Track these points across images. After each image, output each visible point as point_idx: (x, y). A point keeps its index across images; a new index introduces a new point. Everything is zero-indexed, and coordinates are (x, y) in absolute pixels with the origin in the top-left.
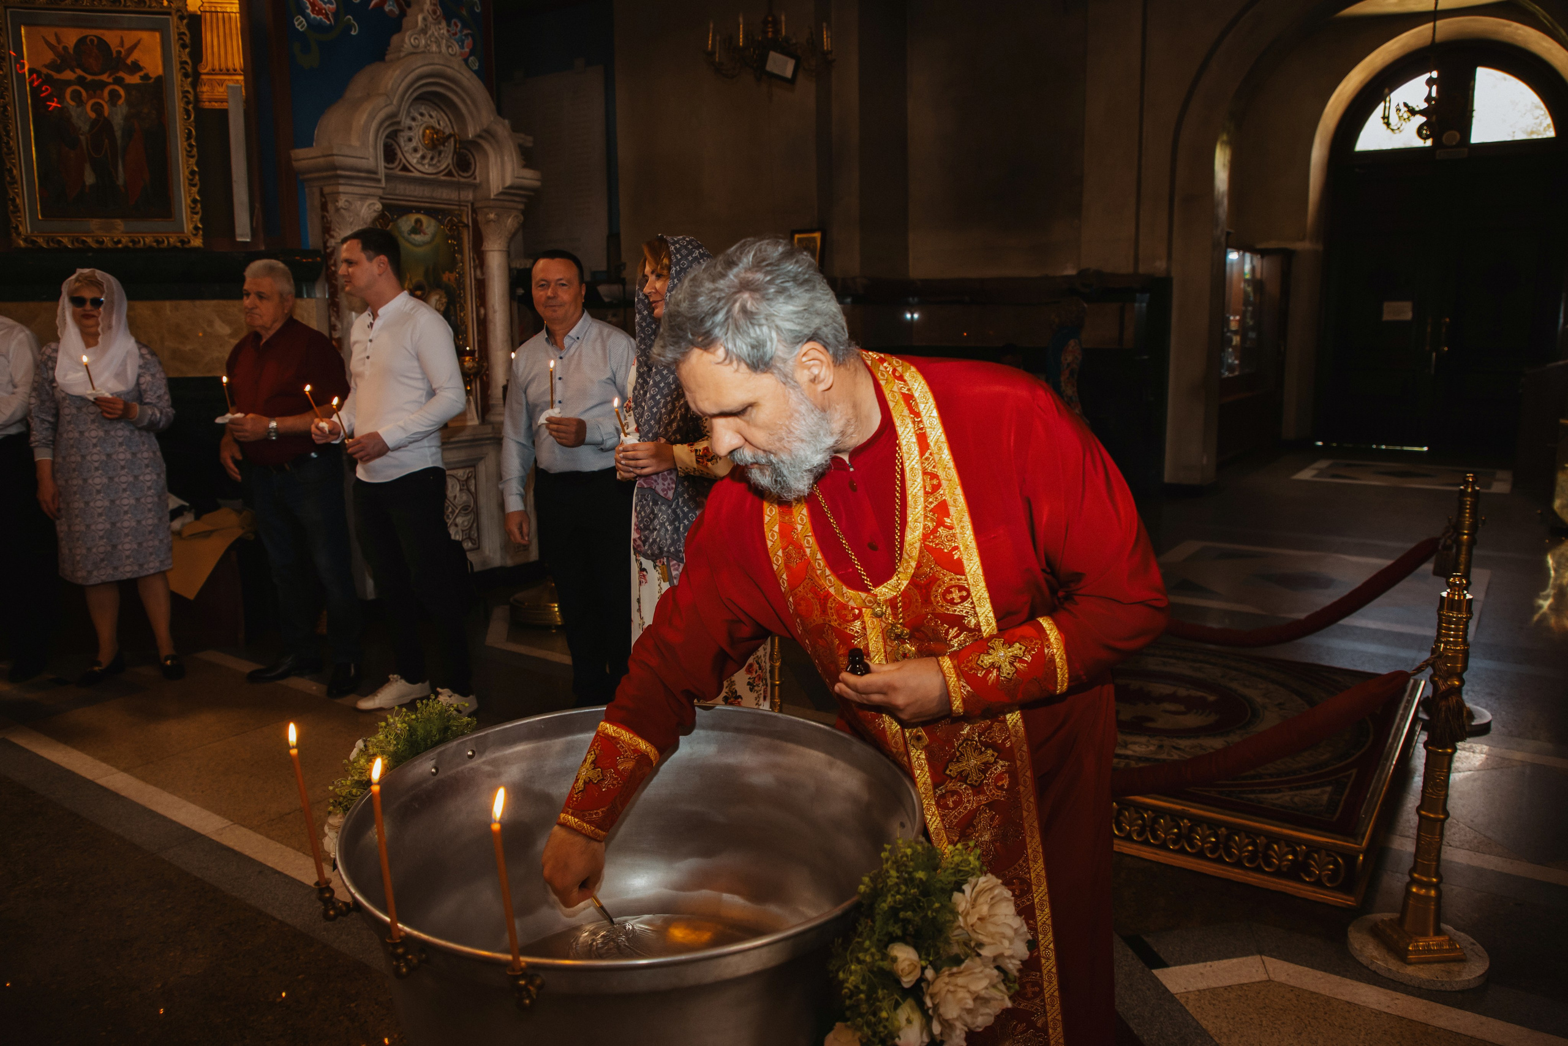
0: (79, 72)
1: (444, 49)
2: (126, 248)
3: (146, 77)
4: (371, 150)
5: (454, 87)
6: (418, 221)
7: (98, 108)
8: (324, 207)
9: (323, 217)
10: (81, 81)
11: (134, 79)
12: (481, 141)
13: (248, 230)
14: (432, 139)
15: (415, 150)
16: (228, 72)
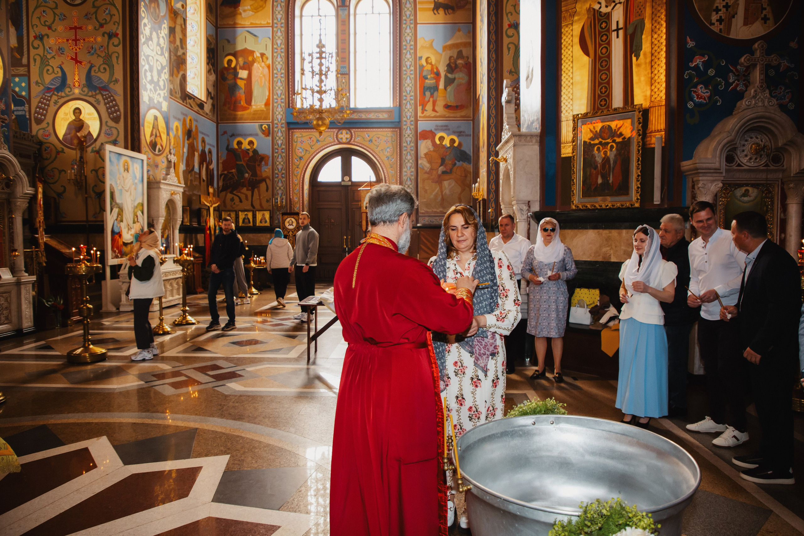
0: (600, 140)
1: (766, 103)
2: (610, 208)
3: (624, 138)
4: (717, 159)
5: (771, 122)
7: (605, 153)
8: (693, 187)
9: (693, 191)
10: (600, 143)
11: (619, 140)
12: (787, 147)
13: (659, 199)
14: (756, 149)
15: (746, 156)
16: (658, 131)
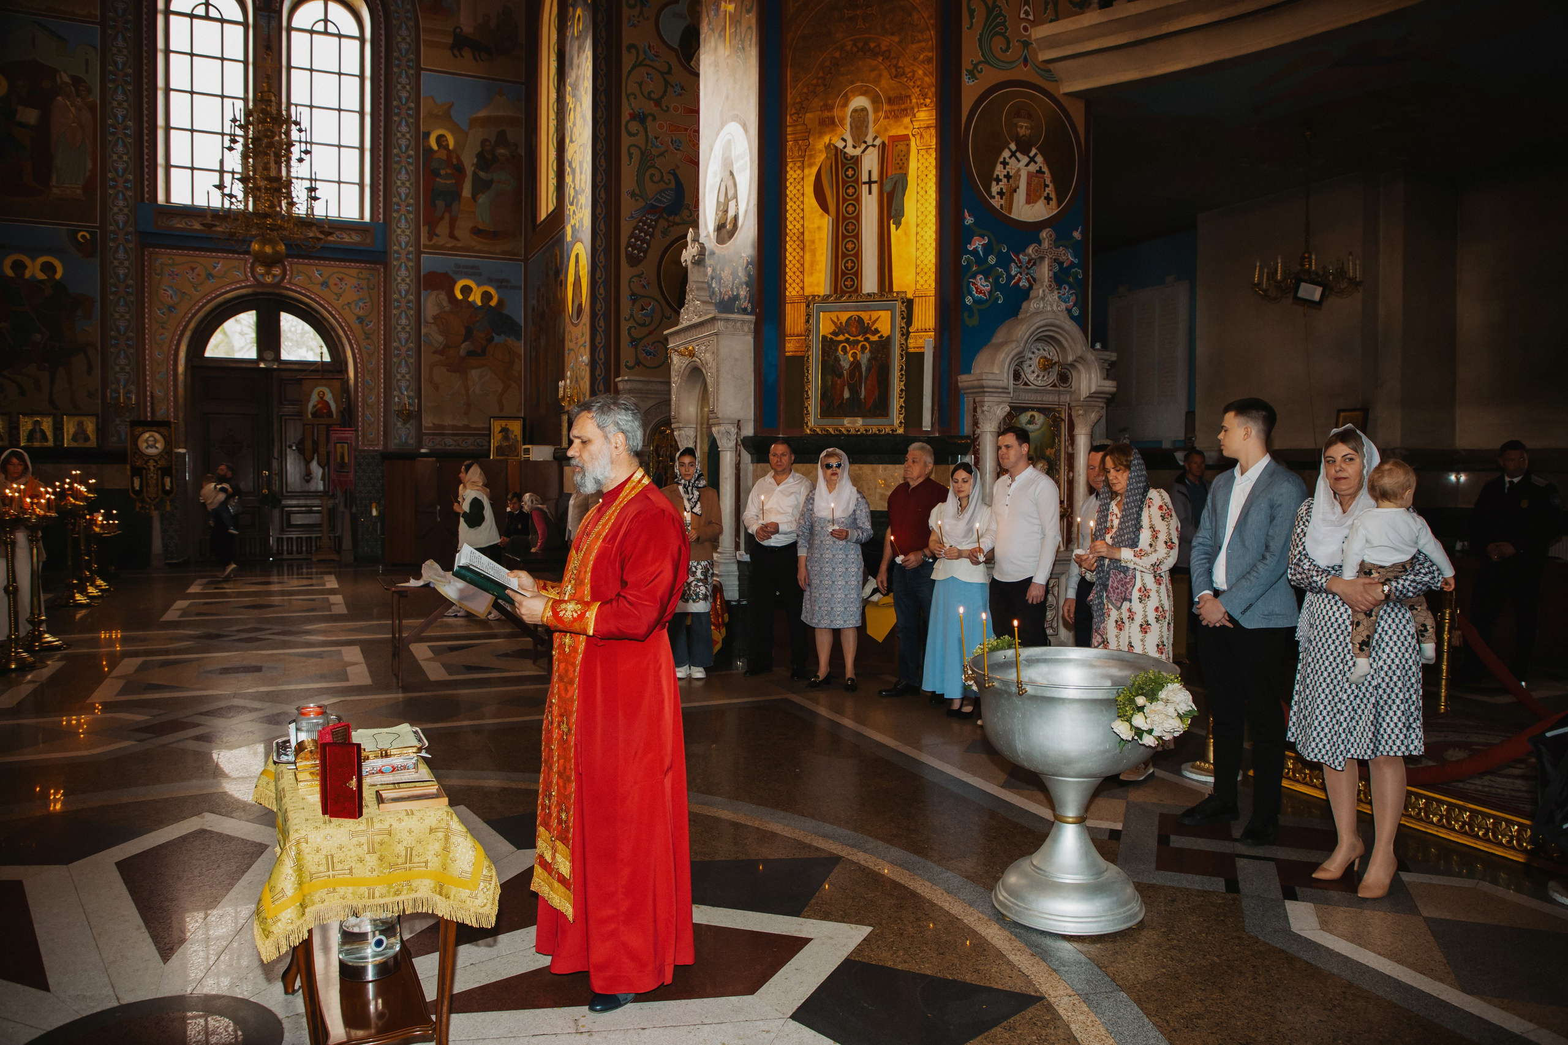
0: (847, 335)
1: (1055, 308)
2: (862, 434)
3: (881, 337)
4: (1005, 375)
5: (1060, 331)
6: (1032, 416)
8: (975, 410)
9: (974, 416)
10: (847, 341)
11: (875, 338)
12: (1076, 364)
13: (930, 424)
14: (1044, 365)
15: (1033, 372)
16: (926, 331)
